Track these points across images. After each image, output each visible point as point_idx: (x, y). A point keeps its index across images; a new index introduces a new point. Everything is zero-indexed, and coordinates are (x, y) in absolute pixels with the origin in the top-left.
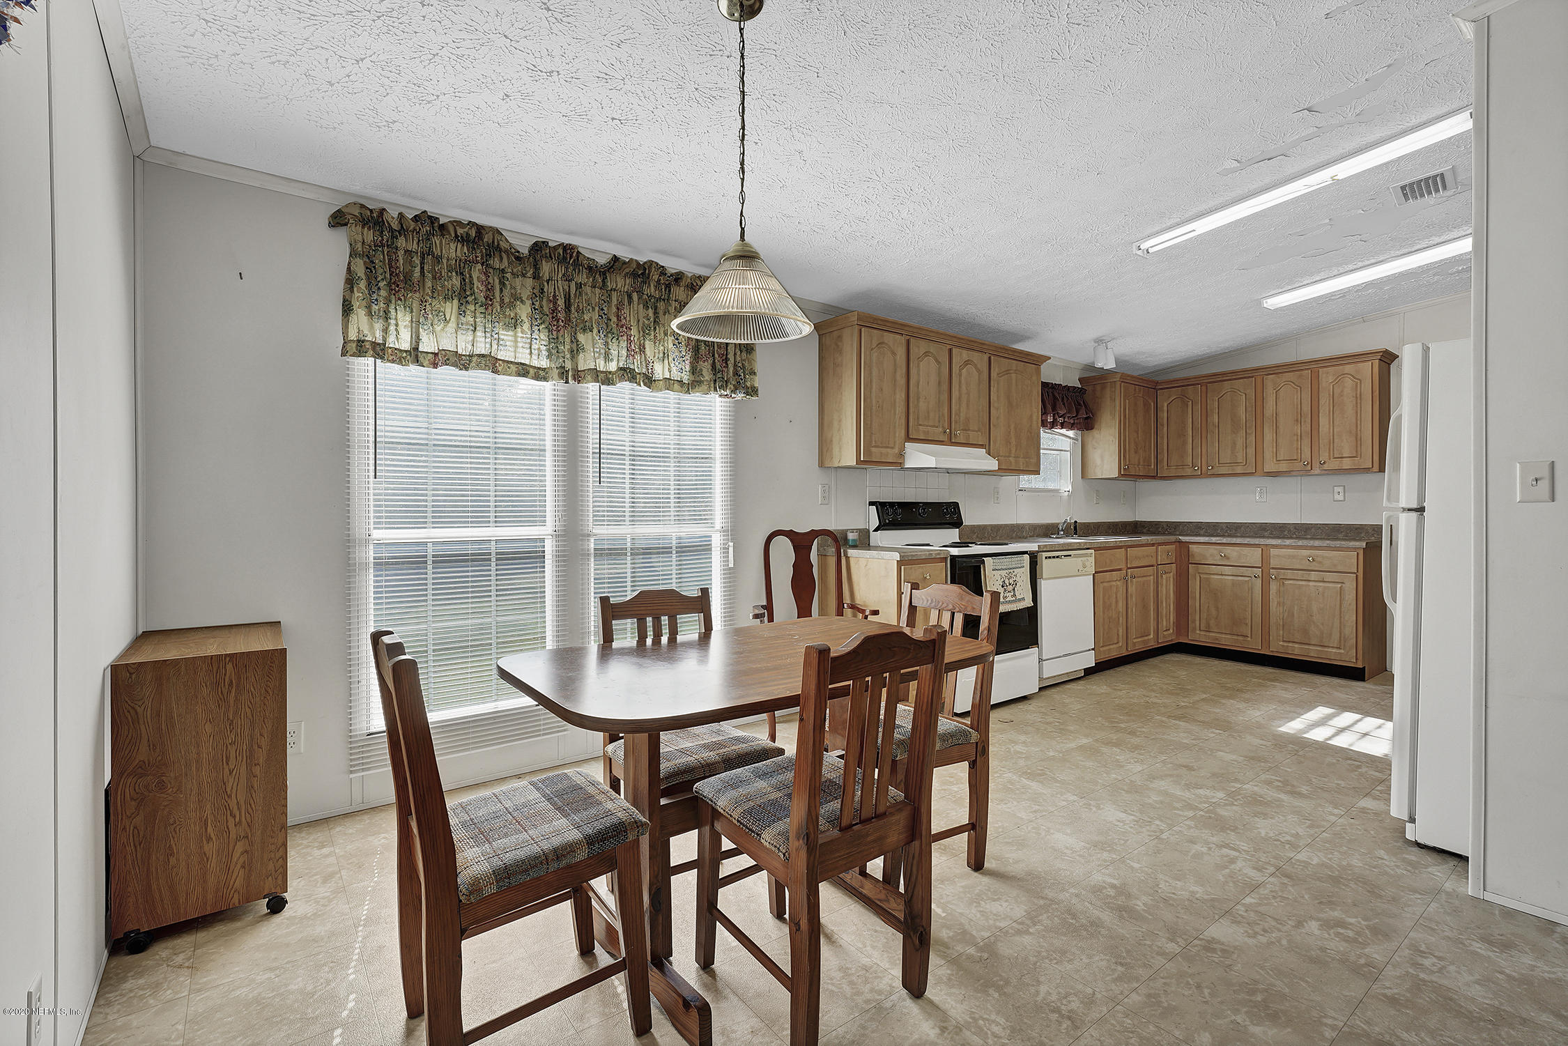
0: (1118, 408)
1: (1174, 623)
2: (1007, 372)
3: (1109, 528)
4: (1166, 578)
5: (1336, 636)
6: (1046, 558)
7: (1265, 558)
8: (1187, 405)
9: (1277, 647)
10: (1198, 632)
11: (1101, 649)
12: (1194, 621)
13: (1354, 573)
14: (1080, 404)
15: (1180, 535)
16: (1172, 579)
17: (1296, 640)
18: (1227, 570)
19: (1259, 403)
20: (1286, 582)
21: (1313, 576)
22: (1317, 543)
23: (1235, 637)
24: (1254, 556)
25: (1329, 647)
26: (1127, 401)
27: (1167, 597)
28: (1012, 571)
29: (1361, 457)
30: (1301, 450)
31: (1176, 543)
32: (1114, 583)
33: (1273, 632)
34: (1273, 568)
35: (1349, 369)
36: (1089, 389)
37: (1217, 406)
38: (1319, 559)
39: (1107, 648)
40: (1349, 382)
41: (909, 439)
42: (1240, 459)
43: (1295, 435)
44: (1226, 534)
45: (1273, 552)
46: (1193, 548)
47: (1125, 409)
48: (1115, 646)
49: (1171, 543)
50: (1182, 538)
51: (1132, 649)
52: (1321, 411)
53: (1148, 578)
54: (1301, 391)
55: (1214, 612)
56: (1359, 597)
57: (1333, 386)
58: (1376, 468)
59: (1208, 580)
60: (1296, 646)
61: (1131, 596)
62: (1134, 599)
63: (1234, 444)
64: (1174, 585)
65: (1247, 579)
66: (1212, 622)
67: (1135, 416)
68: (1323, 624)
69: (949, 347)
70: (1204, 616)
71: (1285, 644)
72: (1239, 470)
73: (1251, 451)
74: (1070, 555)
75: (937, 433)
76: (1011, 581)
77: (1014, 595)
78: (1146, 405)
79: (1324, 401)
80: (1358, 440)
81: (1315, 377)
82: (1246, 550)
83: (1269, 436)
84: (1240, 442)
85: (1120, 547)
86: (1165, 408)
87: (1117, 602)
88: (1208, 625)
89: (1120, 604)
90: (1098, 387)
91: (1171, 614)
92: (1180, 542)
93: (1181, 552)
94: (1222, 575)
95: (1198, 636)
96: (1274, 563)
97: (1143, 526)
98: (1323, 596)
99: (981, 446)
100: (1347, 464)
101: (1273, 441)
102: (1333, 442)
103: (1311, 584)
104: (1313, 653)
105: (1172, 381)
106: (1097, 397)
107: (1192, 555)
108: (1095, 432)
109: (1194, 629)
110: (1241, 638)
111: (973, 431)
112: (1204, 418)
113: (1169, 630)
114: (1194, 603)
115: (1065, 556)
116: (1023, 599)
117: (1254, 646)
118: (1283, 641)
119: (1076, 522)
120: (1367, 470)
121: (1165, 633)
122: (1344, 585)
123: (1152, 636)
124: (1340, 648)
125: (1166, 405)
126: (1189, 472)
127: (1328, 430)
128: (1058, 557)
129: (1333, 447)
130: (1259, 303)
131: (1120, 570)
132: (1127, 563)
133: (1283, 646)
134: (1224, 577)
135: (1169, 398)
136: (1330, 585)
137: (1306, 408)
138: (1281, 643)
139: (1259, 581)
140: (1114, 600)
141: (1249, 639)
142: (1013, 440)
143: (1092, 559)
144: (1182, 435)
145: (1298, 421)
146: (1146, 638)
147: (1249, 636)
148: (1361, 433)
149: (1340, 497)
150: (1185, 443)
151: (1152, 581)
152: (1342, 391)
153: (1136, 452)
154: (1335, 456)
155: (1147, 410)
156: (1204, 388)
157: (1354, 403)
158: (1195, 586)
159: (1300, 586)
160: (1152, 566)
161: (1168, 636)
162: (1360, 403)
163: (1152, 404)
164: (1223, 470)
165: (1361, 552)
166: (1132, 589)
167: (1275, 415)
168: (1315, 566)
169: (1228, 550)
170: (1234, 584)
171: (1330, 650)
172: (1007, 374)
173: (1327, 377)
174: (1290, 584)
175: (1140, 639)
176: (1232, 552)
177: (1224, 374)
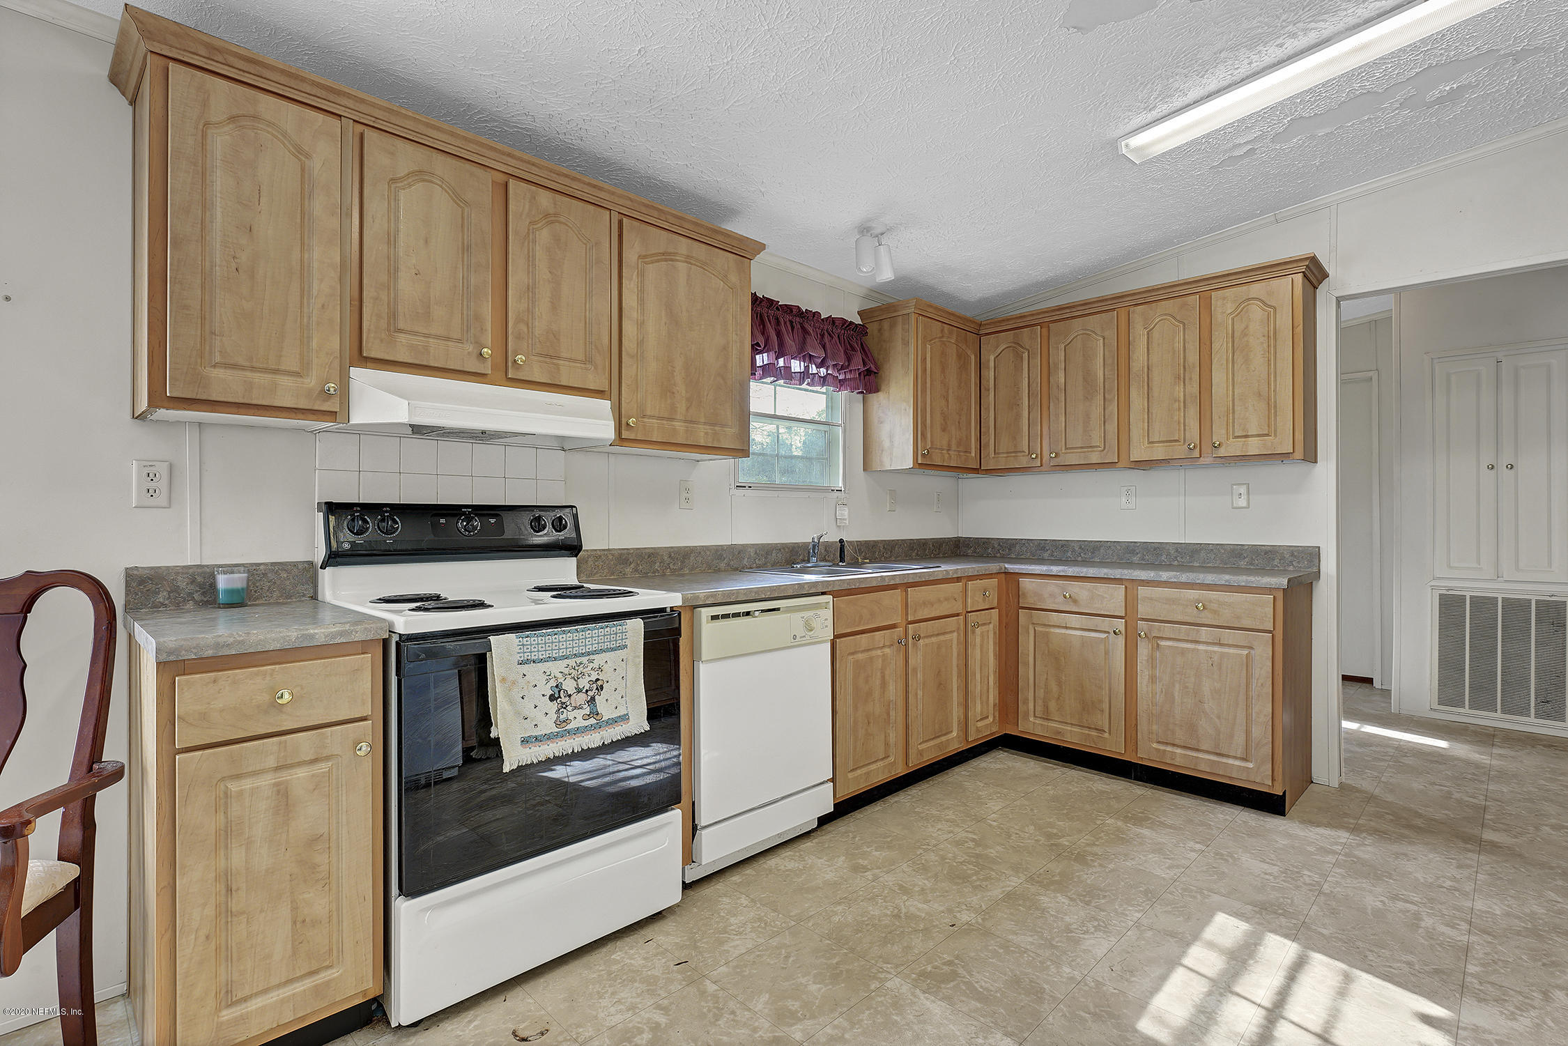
0: (912, 357)
1: (994, 705)
2: (667, 256)
3: (912, 549)
4: (982, 633)
5: (1240, 739)
6: (714, 618)
7: (1130, 602)
8: (1022, 358)
9: (1148, 753)
10: (1032, 719)
11: (850, 775)
12: (1026, 701)
13: (1270, 632)
14: (853, 349)
15: (1011, 561)
16: (991, 635)
17: (1177, 742)
18: (1074, 620)
19: (1123, 351)
20: (1163, 643)
21: (1204, 633)
22: (1210, 578)
23: (1086, 731)
24: (1113, 599)
25: (1228, 756)
26: (928, 346)
27: (983, 665)
28: (584, 660)
29: (1275, 435)
30: (1185, 426)
31: (999, 576)
32: (879, 652)
33: (1143, 726)
34: (1143, 619)
35: (1257, 289)
36: (873, 328)
37: (1063, 358)
38: (1214, 606)
39: (864, 770)
40: (1256, 312)
41: (364, 360)
42: (1097, 440)
43: (1175, 401)
44: (1080, 559)
45: (1143, 591)
46: (1026, 583)
47: (924, 360)
48: (880, 764)
49: (990, 576)
50: (1011, 567)
51: (916, 763)
52: (1215, 361)
53: (948, 637)
54: (1184, 329)
55: (1054, 687)
56: (1276, 673)
57: (1233, 319)
58: (1299, 453)
59: (1047, 635)
60: (1179, 751)
61: (915, 670)
62: (920, 676)
63: (1087, 416)
64: (995, 643)
65: (1103, 636)
66: (1053, 705)
67: (943, 370)
68: (1219, 717)
69: (501, 178)
70: (1041, 693)
71: (1162, 747)
72: (1095, 458)
73: (1112, 428)
74: (778, 609)
75: (460, 356)
76: (584, 683)
77: (594, 713)
78: (961, 356)
79: (1220, 344)
80: (1272, 408)
81: (1207, 305)
82: (1102, 588)
83: (1137, 401)
84: (1096, 411)
85: (893, 587)
86: (992, 364)
87: (884, 685)
88: (1046, 708)
89: (891, 687)
90: (886, 325)
91: (991, 690)
92: (1007, 573)
93: (1007, 590)
94: (1066, 628)
95: (1032, 726)
96: (1143, 610)
97: (968, 546)
98: (1220, 669)
99: (599, 393)
100: (1254, 447)
101: (1144, 409)
102: (1234, 412)
103: (1201, 647)
104: (1203, 765)
105: (999, 322)
106: (884, 341)
107: (1024, 594)
108: (881, 395)
109: (1027, 714)
110: (1094, 733)
111: (570, 360)
112: (1045, 379)
113: (987, 717)
114: (1027, 673)
115: (763, 611)
116: (624, 718)
117: (1114, 747)
118: (1159, 742)
119: (841, 541)
120: (1283, 457)
121: (980, 724)
122: (1252, 652)
123: (954, 734)
124: (1245, 760)
125: (992, 358)
126: (1023, 461)
127: (1225, 392)
128: (748, 614)
129: (1234, 419)
130: (1114, 144)
131: (893, 626)
132: (907, 614)
133: (1158, 750)
134: (1071, 630)
135: (997, 347)
136: (1232, 651)
137: (1193, 357)
138: (1155, 745)
139: (1121, 640)
140: (878, 682)
141: (1106, 735)
142: (681, 388)
143: (828, 614)
144: (1014, 404)
145: (1181, 378)
146: (944, 739)
147: (1107, 730)
148: (1275, 395)
149: (1242, 502)
150: (1018, 417)
151: (955, 642)
152: (1247, 327)
153: (944, 430)
154: (1236, 434)
155: (963, 367)
156: (1045, 330)
157: (1265, 345)
158: (1027, 644)
159: (1183, 652)
160: (958, 615)
161: (986, 726)
162: (1275, 346)
163: (973, 357)
164: (1072, 459)
165: (1280, 595)
166: (916, 659)
167: (1146, 370)
168: (1207, 618)
169: (1076, 588)
170: (1084, 642)
171: (1231, 761)
172: (666, 260)
173: (1224, 303)
174: (1169, 646)
175: (932, 743)
176: (1081, 591)
177: (1074, 307)
